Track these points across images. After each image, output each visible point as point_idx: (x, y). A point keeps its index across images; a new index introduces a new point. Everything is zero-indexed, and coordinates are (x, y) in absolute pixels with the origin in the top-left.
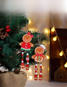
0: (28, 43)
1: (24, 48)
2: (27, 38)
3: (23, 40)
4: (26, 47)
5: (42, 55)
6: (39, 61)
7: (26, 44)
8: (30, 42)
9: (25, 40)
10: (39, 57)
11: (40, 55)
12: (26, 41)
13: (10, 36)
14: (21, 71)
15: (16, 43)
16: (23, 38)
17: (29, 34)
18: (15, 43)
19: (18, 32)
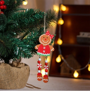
1: (41, 53)
2: (46, 39)
3: (40, 42)
4: (44, 51)
7: (44, 48)
12: (44, 43)
14: (22, 63)
16: (40, 39)
17: (47, 34)
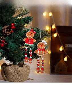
0: (31, 39)
4: (29, 42)
5: (43, 50)
6: (41, 55)
7: (29, 40)
8: (33, 38)
9: (28, 36)
10: (41, 52)
11: (42, 50)
13: (15, 32)
14: (25, 65)
15: (21, 39)
18: (19, 39)
19: (22, 29)
